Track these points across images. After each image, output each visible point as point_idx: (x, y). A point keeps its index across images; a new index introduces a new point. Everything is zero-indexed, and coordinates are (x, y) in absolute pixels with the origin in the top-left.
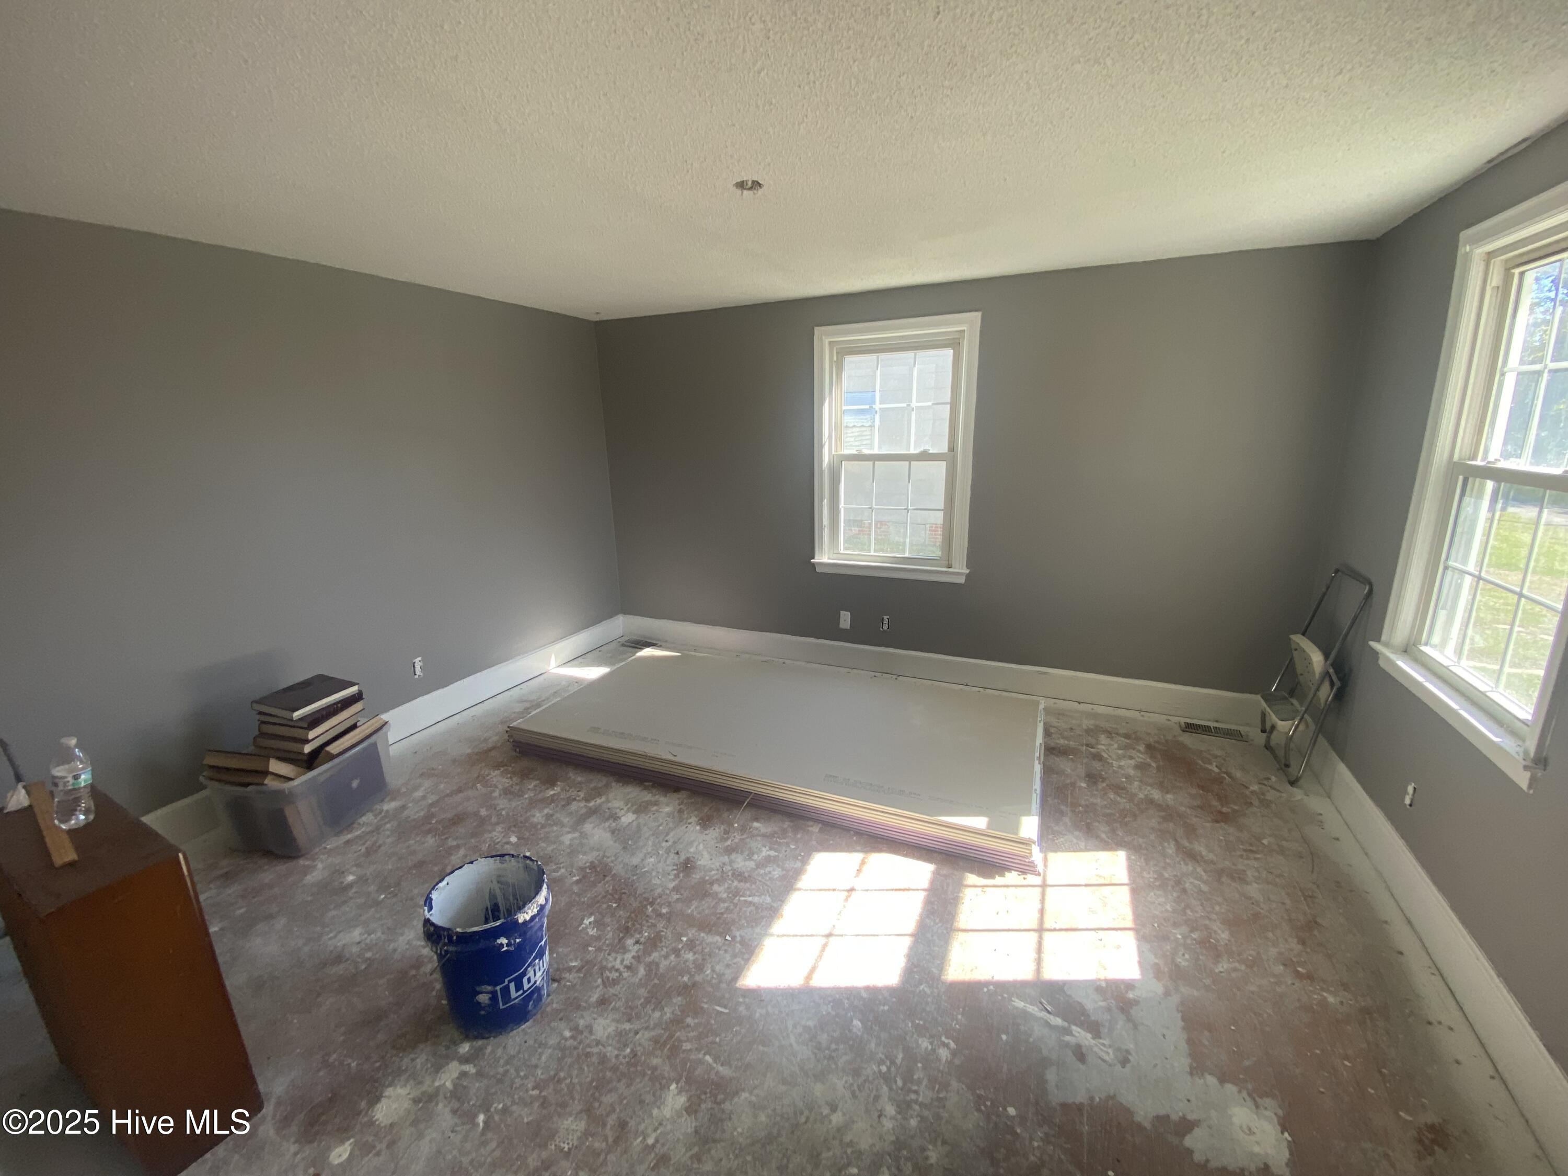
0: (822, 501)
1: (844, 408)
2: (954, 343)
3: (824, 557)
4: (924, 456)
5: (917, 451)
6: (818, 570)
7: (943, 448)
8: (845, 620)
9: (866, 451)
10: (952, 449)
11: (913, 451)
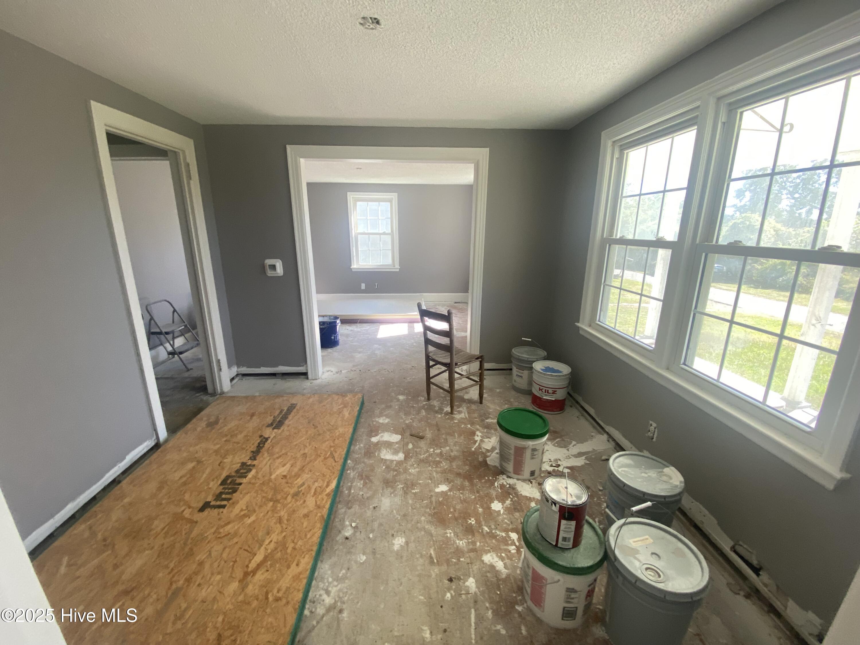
0: (353, 247)
1: (358, 218)
2: (390, 201)
3: (355, 266)
4: (384, 234)
5: (382, 232)
6: (353, 270)
7: (389, 231)
8: (363, 286)
9: (366, 232)
10: (392, 231)
11: (381, 232)
